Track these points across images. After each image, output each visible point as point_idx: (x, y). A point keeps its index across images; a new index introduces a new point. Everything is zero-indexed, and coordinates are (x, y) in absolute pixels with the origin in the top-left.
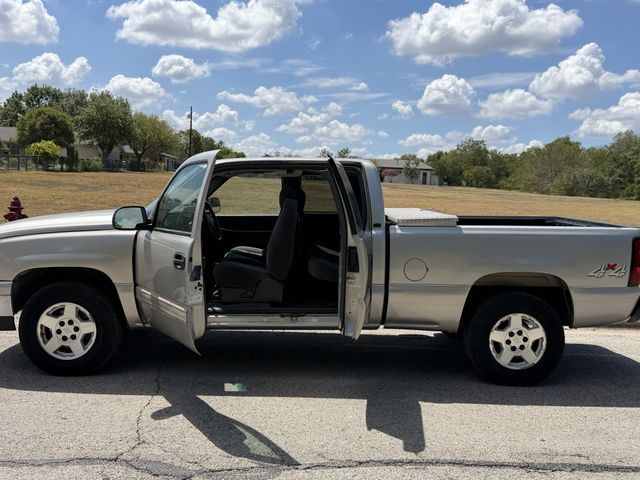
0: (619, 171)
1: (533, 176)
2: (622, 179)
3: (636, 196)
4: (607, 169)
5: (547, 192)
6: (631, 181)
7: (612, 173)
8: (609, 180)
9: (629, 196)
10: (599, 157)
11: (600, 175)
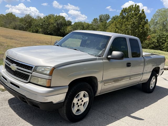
0: (27, 24)
1: (3, 23)
2: (28, 27)
3: (31, 31)
4: (24, 23)
5: (8, 28)
6: (30, 27)
7: (25, 25)
8: (25, 26)
9: (30, 31)
10: (22, 20)
11: (22, 25)
